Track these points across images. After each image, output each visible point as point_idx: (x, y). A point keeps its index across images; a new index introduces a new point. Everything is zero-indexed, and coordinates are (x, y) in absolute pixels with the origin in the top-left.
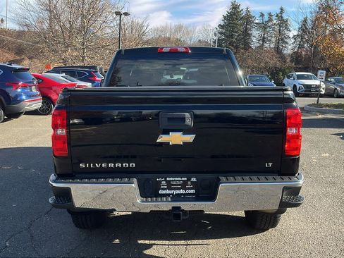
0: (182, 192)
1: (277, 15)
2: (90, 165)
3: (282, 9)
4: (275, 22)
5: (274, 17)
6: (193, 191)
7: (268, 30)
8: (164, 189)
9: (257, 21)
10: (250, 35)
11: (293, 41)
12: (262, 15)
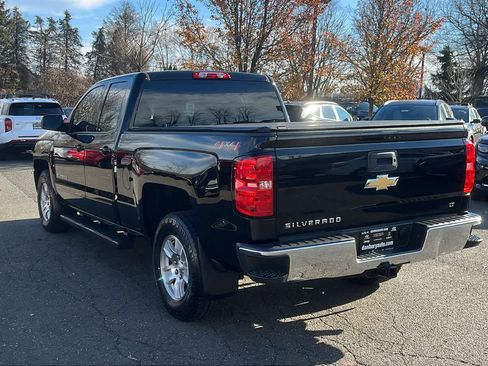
0: (383, 244)
1: (62, 23)
2: (295, 225)
3: (67, 14)
4: (59, 32)
5: (58, 26)
6: (391, 243)
7: (50, 42)
8: (367, 244)
9: (32, 29)
10: (23, 49)
11: (87, 60)
12: (40, 21)
